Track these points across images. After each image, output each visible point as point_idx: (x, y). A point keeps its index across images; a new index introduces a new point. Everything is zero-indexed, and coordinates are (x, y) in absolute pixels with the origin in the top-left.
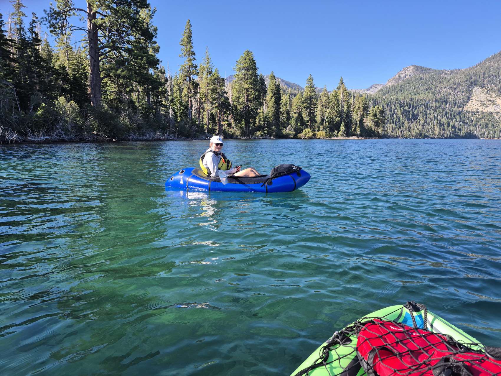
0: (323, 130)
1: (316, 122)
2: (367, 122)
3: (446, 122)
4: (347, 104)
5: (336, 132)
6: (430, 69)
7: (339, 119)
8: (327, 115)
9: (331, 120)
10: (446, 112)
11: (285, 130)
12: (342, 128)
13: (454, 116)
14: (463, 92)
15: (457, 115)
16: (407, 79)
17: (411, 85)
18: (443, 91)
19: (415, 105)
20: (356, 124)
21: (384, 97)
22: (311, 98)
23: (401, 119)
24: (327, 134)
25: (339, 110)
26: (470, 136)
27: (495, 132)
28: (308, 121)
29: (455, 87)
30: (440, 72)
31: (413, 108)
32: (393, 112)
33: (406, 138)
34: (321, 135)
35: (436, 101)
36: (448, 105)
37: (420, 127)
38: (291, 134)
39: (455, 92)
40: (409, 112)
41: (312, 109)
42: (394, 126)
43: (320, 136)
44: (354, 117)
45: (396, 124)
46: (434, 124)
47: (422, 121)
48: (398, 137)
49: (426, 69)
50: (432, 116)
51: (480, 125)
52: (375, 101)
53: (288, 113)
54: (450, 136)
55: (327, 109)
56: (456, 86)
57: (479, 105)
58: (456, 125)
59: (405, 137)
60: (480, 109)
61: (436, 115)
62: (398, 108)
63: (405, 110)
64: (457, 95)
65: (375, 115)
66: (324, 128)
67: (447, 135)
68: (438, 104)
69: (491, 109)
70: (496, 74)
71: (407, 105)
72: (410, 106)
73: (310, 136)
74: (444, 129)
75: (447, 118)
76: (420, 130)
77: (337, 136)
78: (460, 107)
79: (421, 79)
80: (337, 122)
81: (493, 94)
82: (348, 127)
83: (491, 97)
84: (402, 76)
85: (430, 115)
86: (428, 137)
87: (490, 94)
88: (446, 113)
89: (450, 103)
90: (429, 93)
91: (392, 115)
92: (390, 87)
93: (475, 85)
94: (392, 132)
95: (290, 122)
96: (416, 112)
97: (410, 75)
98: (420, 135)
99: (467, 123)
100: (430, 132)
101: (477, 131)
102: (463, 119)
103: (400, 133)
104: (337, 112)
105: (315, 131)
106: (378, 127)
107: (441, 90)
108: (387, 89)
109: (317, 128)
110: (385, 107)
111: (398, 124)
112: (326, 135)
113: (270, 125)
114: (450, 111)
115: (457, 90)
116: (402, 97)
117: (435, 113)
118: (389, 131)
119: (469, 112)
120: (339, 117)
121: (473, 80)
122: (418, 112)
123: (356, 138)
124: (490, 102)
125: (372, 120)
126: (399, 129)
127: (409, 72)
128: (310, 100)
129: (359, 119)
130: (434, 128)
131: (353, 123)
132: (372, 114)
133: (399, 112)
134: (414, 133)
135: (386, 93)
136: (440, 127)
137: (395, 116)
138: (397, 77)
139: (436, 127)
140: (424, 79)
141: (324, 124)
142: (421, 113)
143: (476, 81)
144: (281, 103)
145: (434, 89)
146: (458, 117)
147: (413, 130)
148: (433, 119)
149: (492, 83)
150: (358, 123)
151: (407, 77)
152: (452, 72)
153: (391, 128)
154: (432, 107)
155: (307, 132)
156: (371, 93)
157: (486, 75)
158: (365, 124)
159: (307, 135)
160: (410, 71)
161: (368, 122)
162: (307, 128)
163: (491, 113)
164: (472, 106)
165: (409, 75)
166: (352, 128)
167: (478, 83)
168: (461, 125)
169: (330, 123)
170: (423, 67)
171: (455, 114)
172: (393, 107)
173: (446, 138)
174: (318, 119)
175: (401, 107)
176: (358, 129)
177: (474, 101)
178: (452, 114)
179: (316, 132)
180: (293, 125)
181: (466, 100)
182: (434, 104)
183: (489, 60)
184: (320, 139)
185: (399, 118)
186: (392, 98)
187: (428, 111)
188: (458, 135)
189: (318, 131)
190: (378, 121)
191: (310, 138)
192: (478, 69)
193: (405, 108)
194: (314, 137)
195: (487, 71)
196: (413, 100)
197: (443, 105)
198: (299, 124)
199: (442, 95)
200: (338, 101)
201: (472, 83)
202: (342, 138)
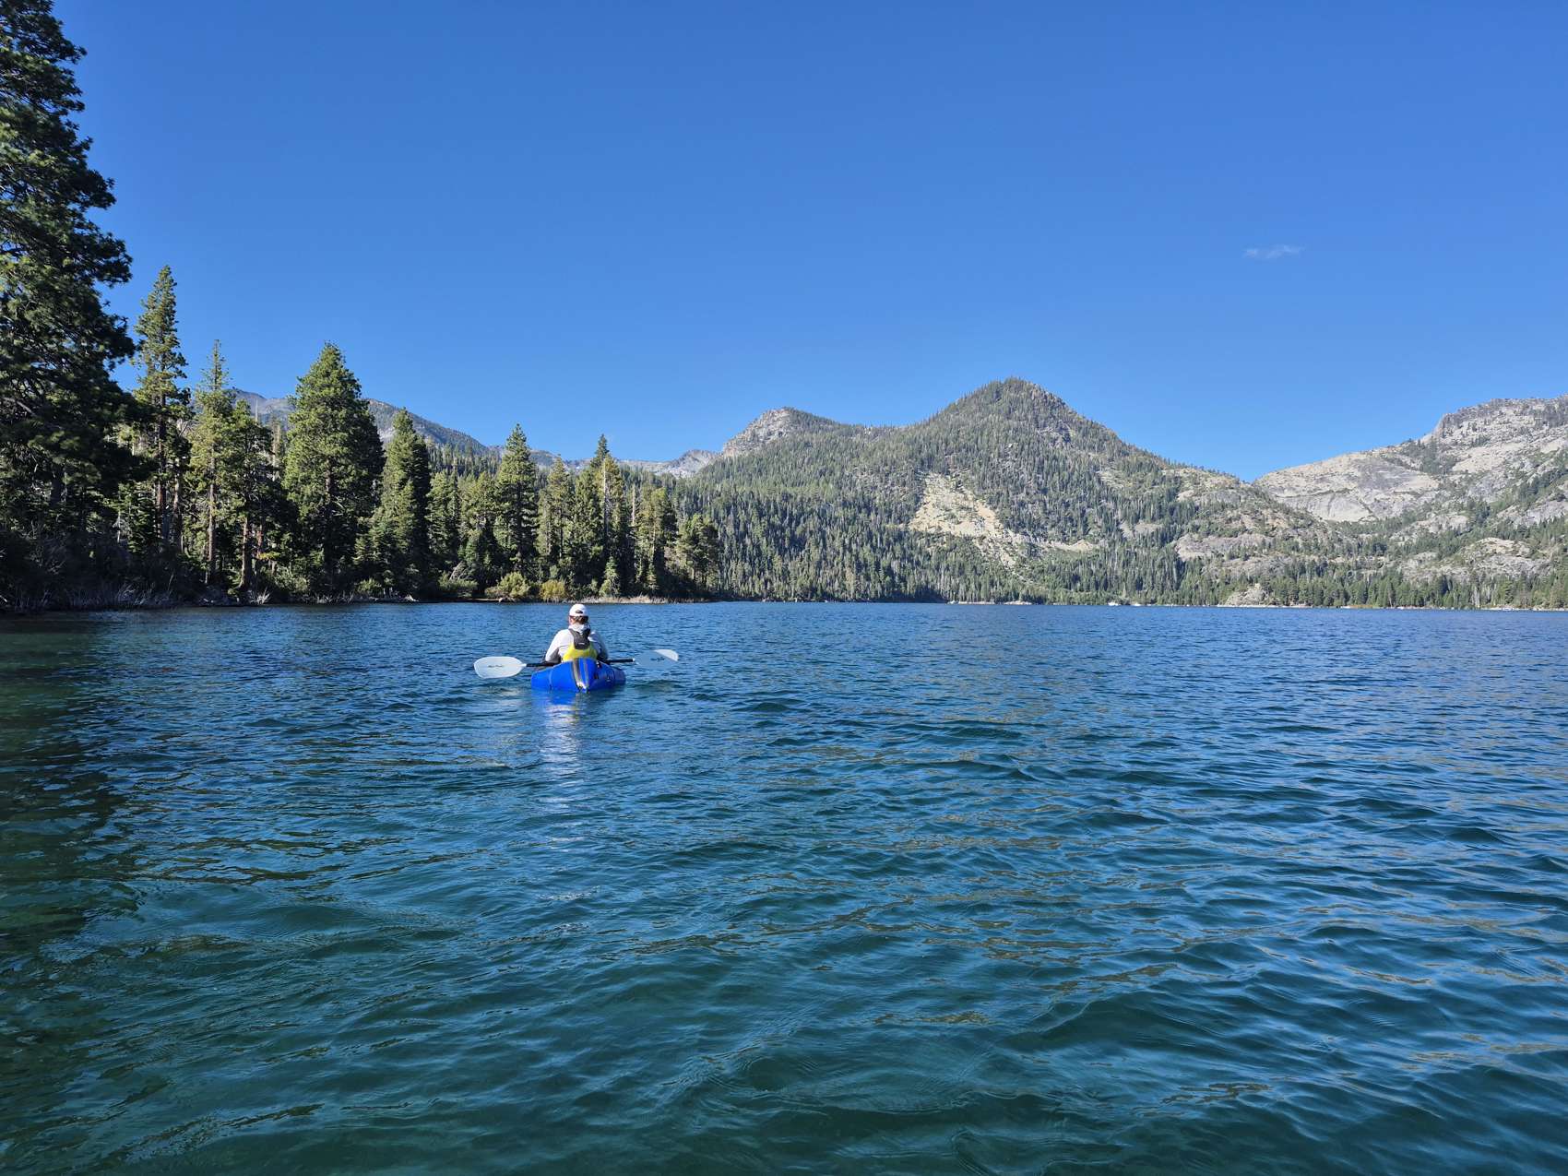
0: (557, 578)
1: (537, 555)
2: (674, 557)
3: (871, 560)
4: (621, 508)
5: (594, 583)
6: (826, 421)
7: (602, 547)
8: (567, 535)
9: (578, 552)
10: (870, 532)
11: (445, 576)
12: (610, 573)
13: (889, 544)
14: (904, 484)
15: (895, 541)
16: (773, 443)
17: (784, 459)
18: (860, 478)
19: (795, 512)
20: (646, 563)
21: (718, 487)
22: (520, 488)
23: (764, 547)
24: (571, 588)
25: (599, 523)
26: (927, 595)
27: (980, 585)
28: (514, 553)
29: (885, 470)
30: (849, 432)
31: (791, 521)
32: (741, 529)
33: (779, 600)
34: (554, 590)
35: (845, 504)
36: (872, 517)
37: (812, 571)
38: (465, 589)
39: (886, 483)
40: (783, 530)
41: (525, 518)
42: (747, 567)
43: (551, 593)
44: (641, 544)
45: (752, 563)
46: (843, 564)
47: (816, 555)
48: (757, 598)
49: (818, 420)
50: (837, 544)
51: (947, 568)
52: (696, 498)
53: (452, 525)
54: (882, 596)
55: (566, 521)
56: (887, 468)
57: (942, 518)
58: (895, 566)
59: (775, 598)
60: (945, 529)
61: (847, 541)
62: (754, 519)
63: (772, 526)
64: (891, 491)
65: (694, 540)
66: (560, 573)
67: (876, 592)
68: (850, 513)
69: (966, 529)
70: (971, 443)
71: (776, 512)
72: (784, 515)
73: (521, 593)
74: (868, 578)
75: (874, 548)
76: (811, 578)
77: (596, 595)
78: (901, 522)
79: (807, 445)
80: (595, 556)
81: (968, 492)
82: (625, 569)
83: (966, 499)
84: (762, 433)
85: (834, 539)
86: (830, 597)
87: (962, 492)
88: (870, 536)
89: (877, 509)
90: (828, 483)
91: (740, 538)
92: (731, 460)
93: (929, 467)
94: (744, 583)
95: (460, 552)
96: (798, 532)
97: (780, 433)
98: (813, 593)
99: (918, 563)
100: (837, 583)
101: (942, 584)
102: (908, 552)
103: (763, 587)
104: (595, 530)
105: (535, 580)
106: (704, 571)
107: (854, 477)
108: (724, 465)
109: (541, 572)
110: (721, 515)
111: (758, 561)
112: (567, 590)
113: (399, 561)
114: (879, 530)
115: (890, 477)
116: (763, 489)
117: (844, 534)
118: (735, 579)
119: (920, 535)
120: (601, 543)
121: (923, 455)
122: (804, 531)
123: (646, 600)
124: (964, 512)
125: (686, 551)
126: (759, 577)
127: (776, 425)
128: (518, 494)
129: (653, 549)
130: (844, 575)
131: (637, 560)
132: (685, 537)
133: (757, 530)
134: (798, 588)
135: (721, 479)
136: (859, 571)
137: (748, 541)
138: (748, 435)
139: (847, 570)
140: (815, 446)
141: (561, 561)
142: (811, 532)
143: (931, 458)
144: (431, 498)
145: (838, 474)
146: (897, 547)
147: (796, 578)
148: (841, 550)
149: (965, 467)
150: (651, 559)
151: (772, 438)
152: (877, 433)
153: (740, 573)
154: (836, 518)
155: (513, 582)
156: (685, 474)
157: (952, 445)
158: (668, 564)
159: (513, 592)
160: (780, 423)
161: (678, 557)
162: (511, 571)
163: (968, 539)
164: (927, 519)
165: (776, 434)
166: (635, 572)
167: (934, 463)
168: (904, 567)
169: (575, 558)
170: (811, 415)
171: (891, 539)
172: (742, 516)
173: (874, 600)
174: (543, 544)
175: (761, 516)
176: (651, 577)
177: (929, 506)
178: (884, 537)
179: (539, 583)
180: (469, 560)
181: (911, 503)
182: (840, 512)
183: (954, 409)
184: (550, 601)
185: (758, 547)
186: (739, 490)
187: (828, 530)
188: (900, 593)
189: (545, 580)
190: (701, 554)
191: (523, 600)
192: (934, 428)
193: (772, 520)
194: (533, 596)
195: (952, 435)
196: (791, 500)
197: (861, 516)
198: (487, 560)
199: (859, 488)
200: (597, 500)
201: (923, 463)
202: (611, 600)
